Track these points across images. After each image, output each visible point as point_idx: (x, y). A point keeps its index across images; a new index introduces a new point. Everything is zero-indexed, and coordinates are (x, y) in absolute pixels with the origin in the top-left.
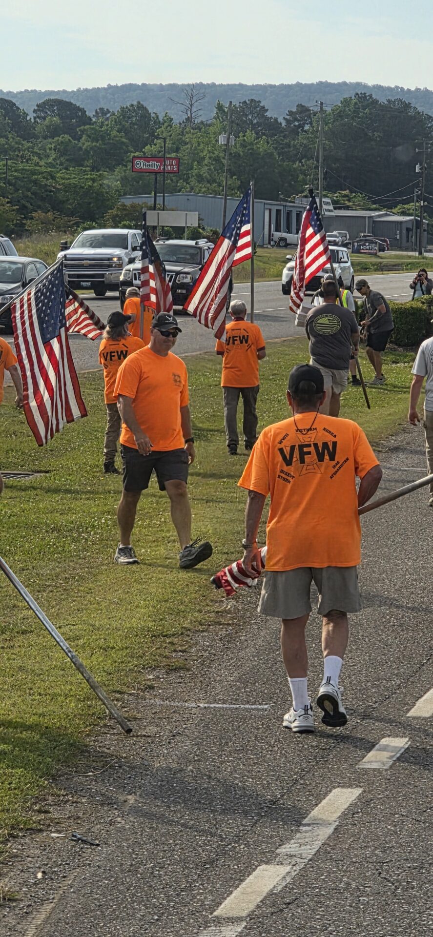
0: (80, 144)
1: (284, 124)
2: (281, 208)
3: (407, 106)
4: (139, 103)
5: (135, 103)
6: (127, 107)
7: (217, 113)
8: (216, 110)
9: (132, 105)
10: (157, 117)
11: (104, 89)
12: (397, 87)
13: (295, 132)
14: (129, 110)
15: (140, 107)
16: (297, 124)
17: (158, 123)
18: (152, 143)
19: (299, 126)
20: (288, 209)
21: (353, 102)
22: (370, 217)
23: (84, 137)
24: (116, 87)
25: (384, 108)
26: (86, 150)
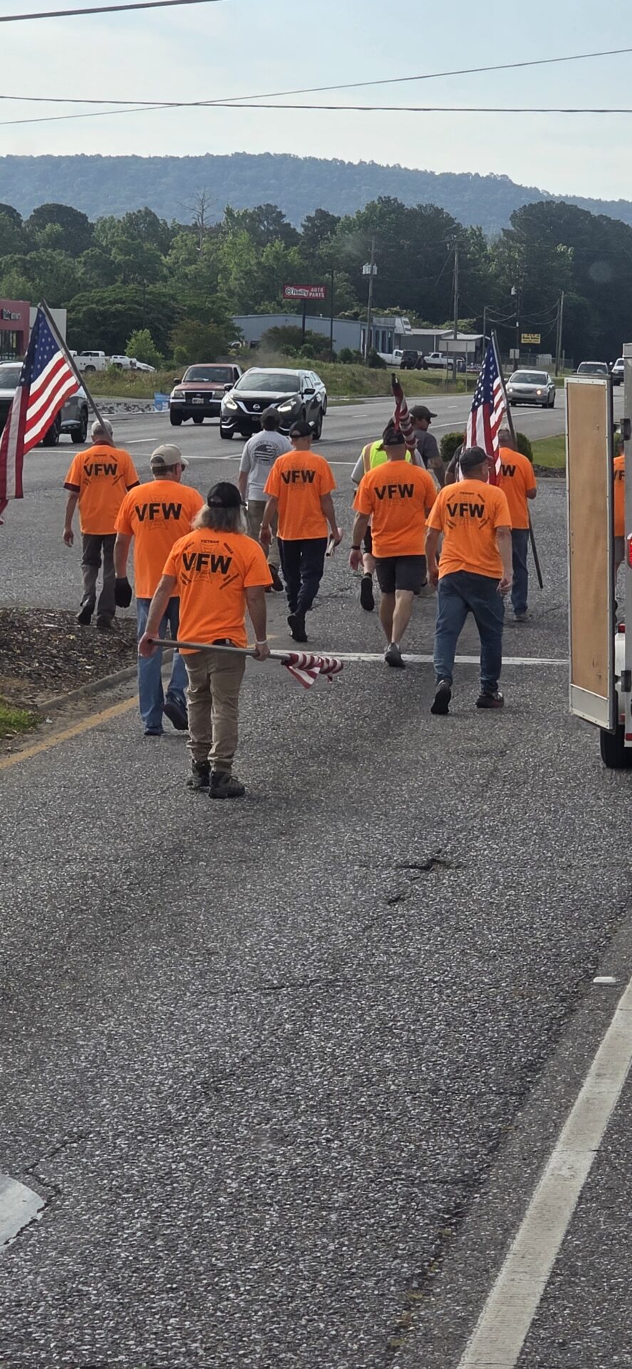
0: (112, 258)
1: (300, 230)
4: (146, 208)
6: (134, 214)
7: (226, 219)
8: (225, 215)
14: (137, 216)
15: (148, 213)
17: (168, 231)
22: (438, 336)
26: (119, 264)
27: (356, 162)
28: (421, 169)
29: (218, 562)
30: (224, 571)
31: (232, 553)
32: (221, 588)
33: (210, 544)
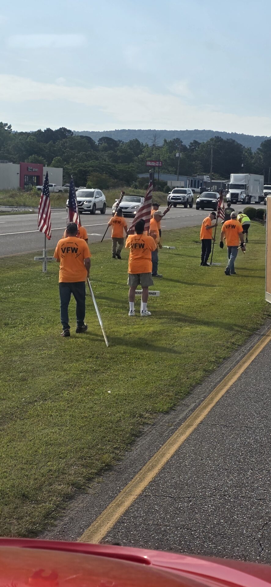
0: (117, 154)
1: (188, 147)
2: (193, 179)
3: (234, 141)
5: (135, 139)
6: (132, 140)
7: (164, 143)
9: (134, 140)
10: (143, 144)
11: (114, 131)
12: (224, 132)
13: (192, 150)
15: (137, 140)
16: (193, 147)
17: (143, 146)
18: (141, 154)
19: (194, 148)
20: (195, 179)
21: (214, 139)
22: (223, 183)
23: (118, 151)
24: (118, 130)
25: (225, 142)
27: (230, 133)
28: (250, 135)
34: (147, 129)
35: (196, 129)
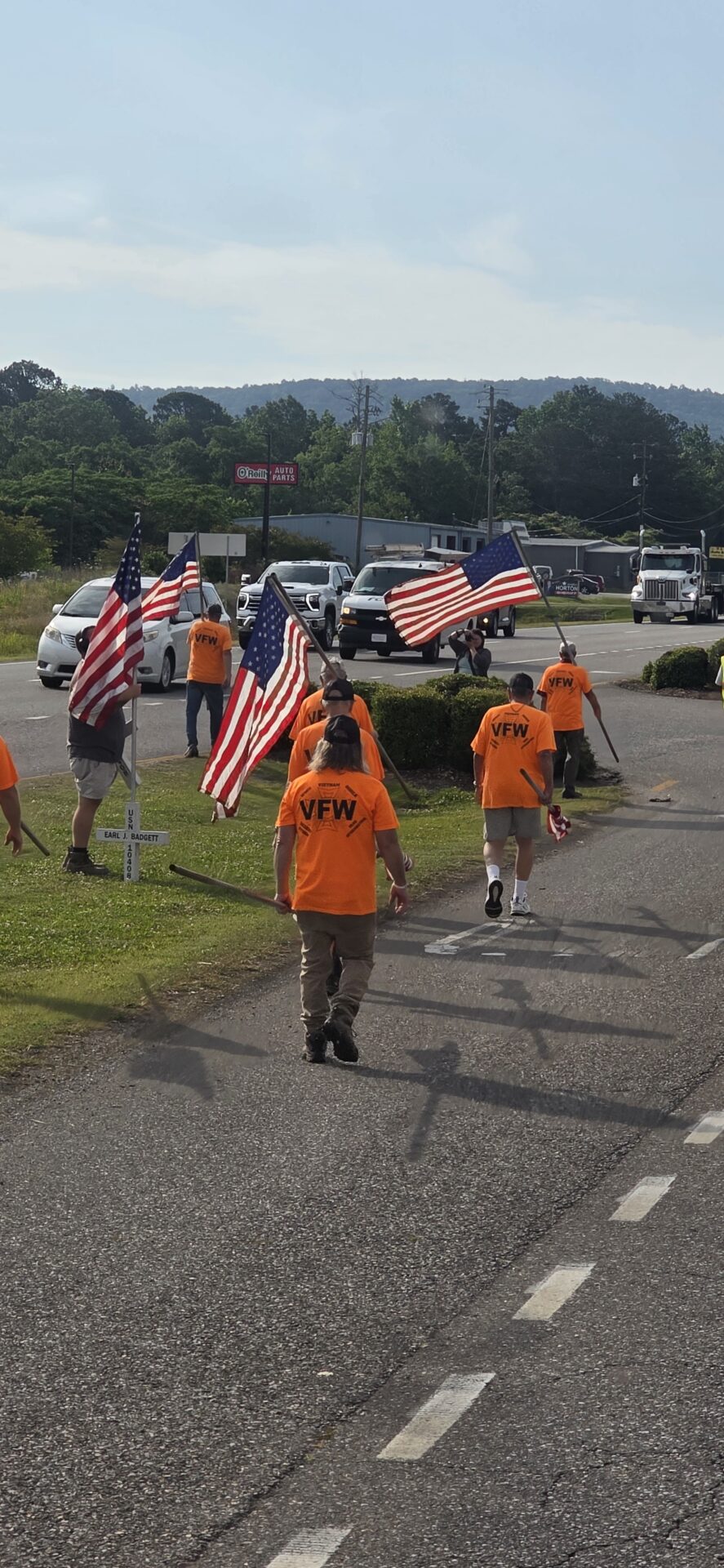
0: (207, 451)
4: (290, 397)
5: (285, 397)
9: (282, 401)
10: (315, 415)
14: (278, 406)
15: (292, 402)
16: (497, 425)
17: (315, 423)
18: (305, 450)
19: (500, 428)
22: (581, 548)
23: (212, 441)
26: (213, 458)
29: (341, 807)
30: (349, 817)
31: (356, 796)
32: (348, 836)
33: (329, 788)
34: (389, 378)
35: (554, 376)
